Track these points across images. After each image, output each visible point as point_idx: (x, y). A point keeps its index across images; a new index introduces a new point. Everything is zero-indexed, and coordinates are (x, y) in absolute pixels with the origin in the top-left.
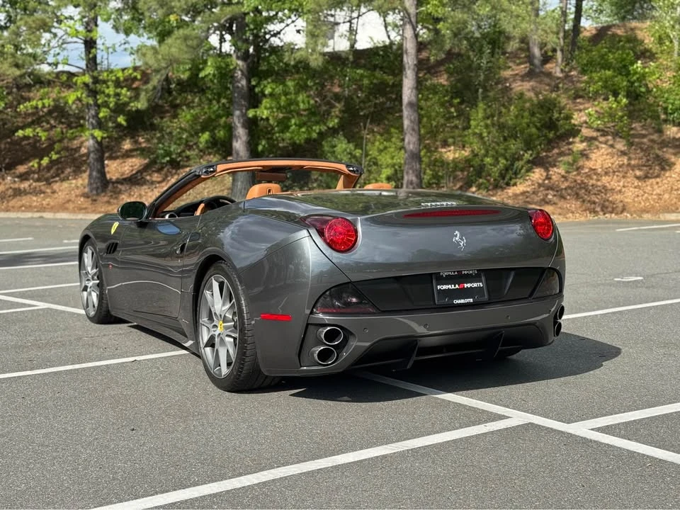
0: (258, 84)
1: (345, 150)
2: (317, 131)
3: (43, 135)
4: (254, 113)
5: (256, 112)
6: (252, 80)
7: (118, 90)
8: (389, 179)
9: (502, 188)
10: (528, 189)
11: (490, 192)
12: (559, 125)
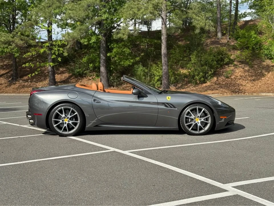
1: (142, 70)
2: (132, 62)
3: (33, 66)
6: (108, 43)
7: (59, 48)
8: (158, 80)
9: (202, 84)
10: (211, 84)
11: (197, 85)
12: (225, 59)
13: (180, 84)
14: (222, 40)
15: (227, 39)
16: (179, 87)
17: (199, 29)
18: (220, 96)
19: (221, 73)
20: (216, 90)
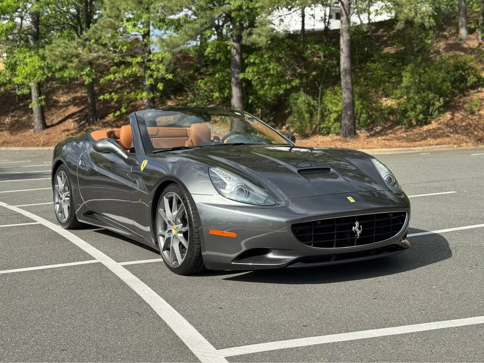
0: (247, 58)
1: (305, 101)
2: (284, 88)
3: (116, 98)
4: (243, 76)
5: (245, 75)
6: (243, 54)
7: (158, 66)
8: (336, 120)
9: (421, 125)
10: (439, 126)
11: (411, 129)
12: (469, 79)
13: (379, 127)
14: (467, 42)
15: (478, 39)
16: (376, 132)
17: (403, 22)
18: (452, 149)
19: (461, 104)
20: (445, 137)
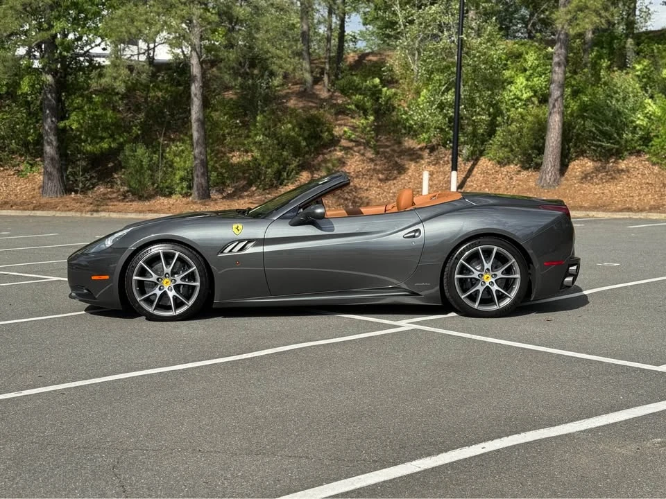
0: (67, 99)
1: (144, 155)
5: (65, 123)
12: (323, 136)
13: (230, 189)
16: (228, 194)
